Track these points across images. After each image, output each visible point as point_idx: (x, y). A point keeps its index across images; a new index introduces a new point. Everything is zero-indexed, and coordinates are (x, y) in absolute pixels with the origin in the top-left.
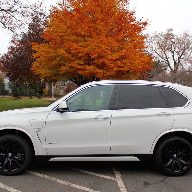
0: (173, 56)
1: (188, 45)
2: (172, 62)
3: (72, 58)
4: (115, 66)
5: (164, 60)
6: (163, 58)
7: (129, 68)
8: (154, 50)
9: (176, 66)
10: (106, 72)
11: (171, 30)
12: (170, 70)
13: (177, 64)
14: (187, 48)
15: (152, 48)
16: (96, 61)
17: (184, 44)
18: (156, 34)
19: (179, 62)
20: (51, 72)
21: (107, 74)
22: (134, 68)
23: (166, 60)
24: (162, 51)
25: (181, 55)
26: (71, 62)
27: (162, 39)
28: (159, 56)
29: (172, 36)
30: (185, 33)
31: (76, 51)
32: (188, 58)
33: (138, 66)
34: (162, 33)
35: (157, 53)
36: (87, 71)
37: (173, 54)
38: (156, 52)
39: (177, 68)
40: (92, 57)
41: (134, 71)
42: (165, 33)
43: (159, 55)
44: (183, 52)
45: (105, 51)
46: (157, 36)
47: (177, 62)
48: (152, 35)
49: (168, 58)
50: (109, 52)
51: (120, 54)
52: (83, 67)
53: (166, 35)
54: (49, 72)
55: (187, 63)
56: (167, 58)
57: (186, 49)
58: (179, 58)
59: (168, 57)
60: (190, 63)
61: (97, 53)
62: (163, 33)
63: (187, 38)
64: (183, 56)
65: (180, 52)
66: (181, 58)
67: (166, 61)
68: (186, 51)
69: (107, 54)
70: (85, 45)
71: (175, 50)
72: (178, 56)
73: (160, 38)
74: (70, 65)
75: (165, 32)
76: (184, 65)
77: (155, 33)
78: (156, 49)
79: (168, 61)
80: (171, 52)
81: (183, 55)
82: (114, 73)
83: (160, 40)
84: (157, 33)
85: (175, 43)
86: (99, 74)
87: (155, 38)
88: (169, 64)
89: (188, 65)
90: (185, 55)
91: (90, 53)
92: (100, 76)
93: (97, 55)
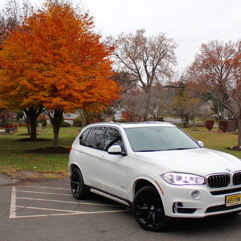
0: (146, 67)
1: (165, 52)
2: (144, 74)
3: (36, 89)
4: (82, 97)
5: (133, 72)
6: (132, 70)
7: (96, 99)
8: (120, 58)
9: (150, 81)
10: (72, 104)
11: (143, 31)
12: (141, 85)
13: (150, 77)
14: (163, 55)
15: (118, 56)
16: (62, 92)
17: (159, 51)
18: (123, 37)
19: (154, 74)
20: (8, 103)
21: (75, 106)
22: (101, 99)
23: (136, 72)
24: (131, 60)
25: (156, 66)
26: (35, 94)
27: (130, 43)
28: (126, 67)
29: (143, 40)
30: (160, 36)
31: (41, 82)
32: (165, 70)
33: (106, 96)
34: (130, 34)
35: (124, 63)
36: (53, 104)
37: (146, 64)
38: (122, 61)
39: (151, 83)
40: (59, 88)
41: (101, 101)
42: (134, 36)
43: (127, 65)
44: (159, 61)
45: (72, 81)
46: (123, 39)
47: (151, 75)
48: (117, 38)
49: (139, 69)
50: (76, 82)
51: (87, 84)
52: (48, 99)
53: (136, 38)
54: (7, 103)
55: (164, 76)
56: (137, 69)
57: (162, 57)
58: (154, 69)
59: (138, 67)
60: (167, 77)
61: (63, 85)
62: (132, 35)
63: (163, 43)
64: (158, 67)
65: (155, 62)
66: (156, 69)
67: (136, 74)
68: (163, 60)
69: (74, 84)
70: (49, 75)
71: (148, 59)
72: (152, 67)
73: (128, 42)
74: (34, 97)
75: (135, 34)
76: (160, 79)
77: (121, 35)
78: (122, 57)
79: (138, 73)
80: (142, 61)
81: (158, 65)
82: (82, 105)
83: (128, 45)
84: (124, 35)
85: (148, 49)
86: (66, 107)
87: (121, 42)
88: (140, 78)
89: (165, 79)
90: (160, 66)
91: (56, 84)
92: (67, 108)
93: (64, 87)
